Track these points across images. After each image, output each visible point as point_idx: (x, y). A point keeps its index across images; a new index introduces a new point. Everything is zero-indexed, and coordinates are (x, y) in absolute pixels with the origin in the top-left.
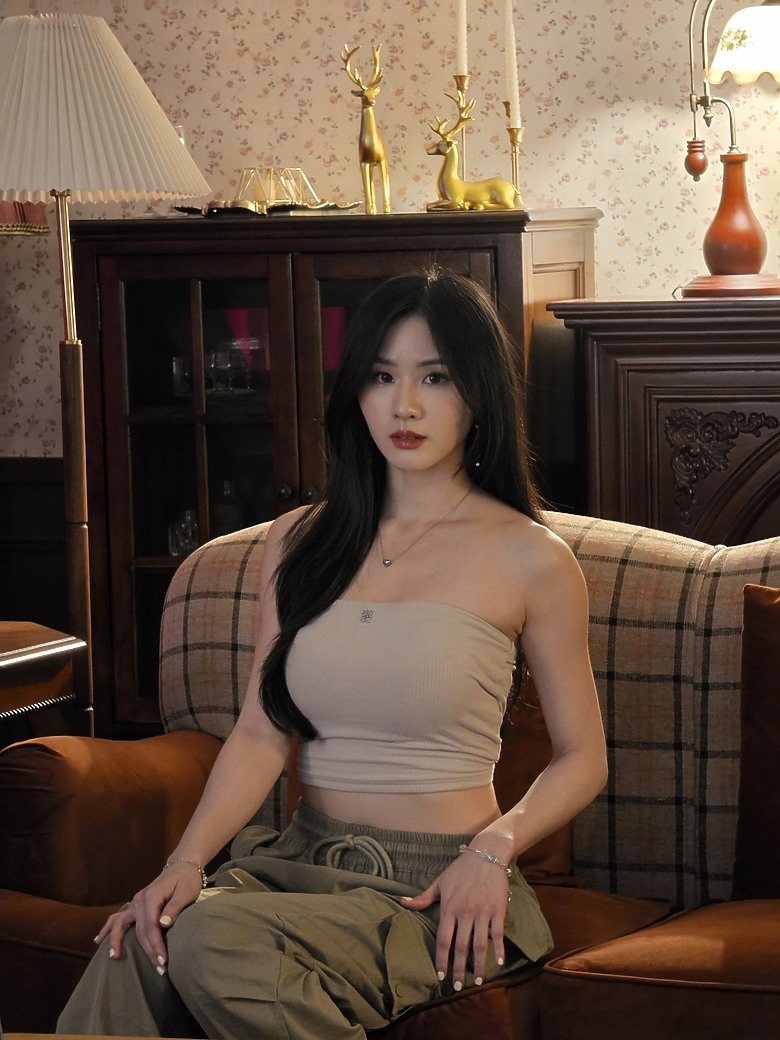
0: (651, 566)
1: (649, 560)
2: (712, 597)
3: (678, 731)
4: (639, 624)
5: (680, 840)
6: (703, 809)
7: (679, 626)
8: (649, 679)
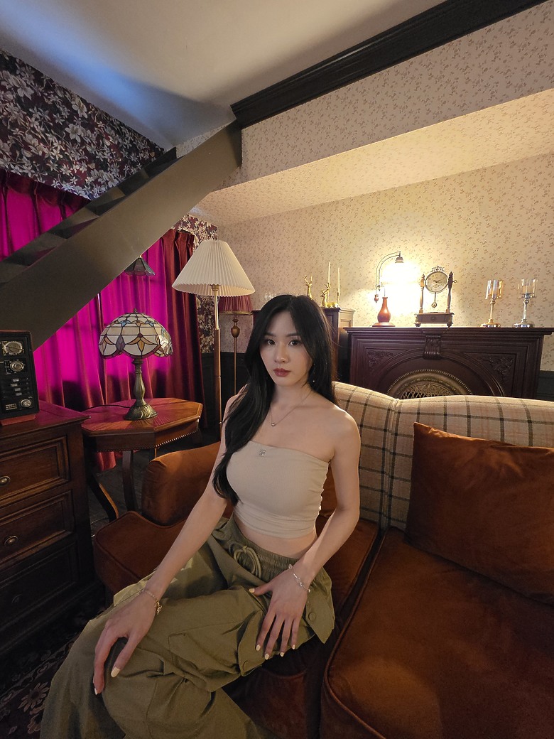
0: (375, 407)
1: (374, 405)
2: (398, 421)
3: (383, 467)
4: (371, 428)
5: (381, 504)
6: (391, 496)
7: (385, 430)
8: (373, 447)
